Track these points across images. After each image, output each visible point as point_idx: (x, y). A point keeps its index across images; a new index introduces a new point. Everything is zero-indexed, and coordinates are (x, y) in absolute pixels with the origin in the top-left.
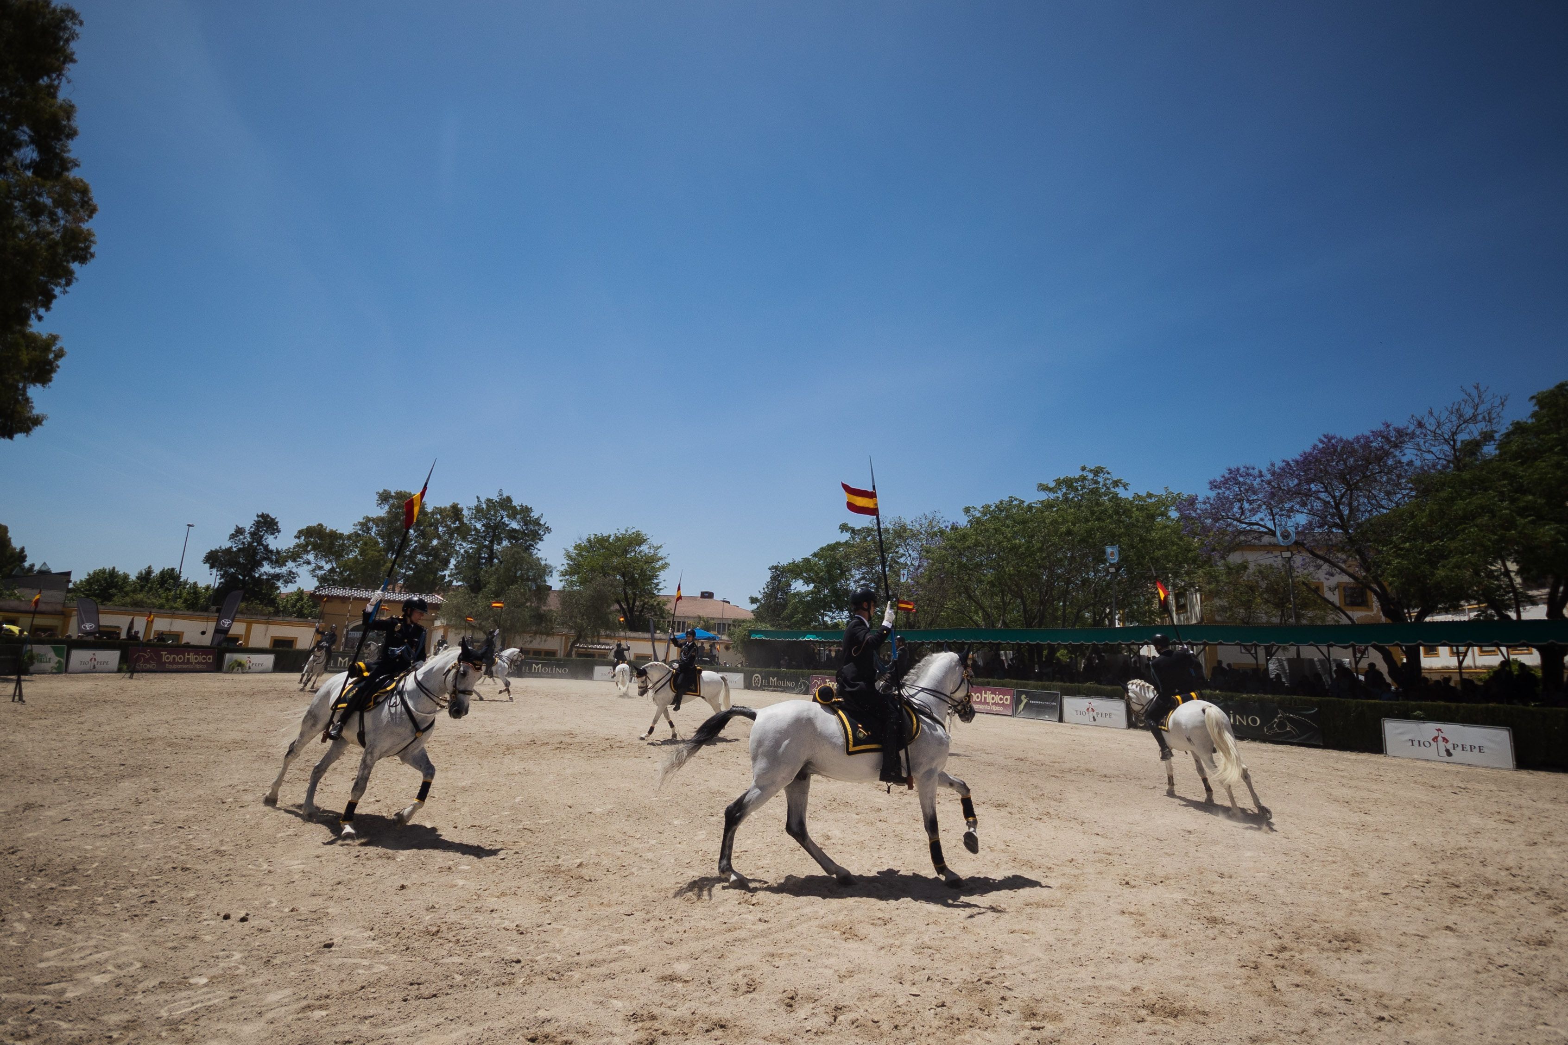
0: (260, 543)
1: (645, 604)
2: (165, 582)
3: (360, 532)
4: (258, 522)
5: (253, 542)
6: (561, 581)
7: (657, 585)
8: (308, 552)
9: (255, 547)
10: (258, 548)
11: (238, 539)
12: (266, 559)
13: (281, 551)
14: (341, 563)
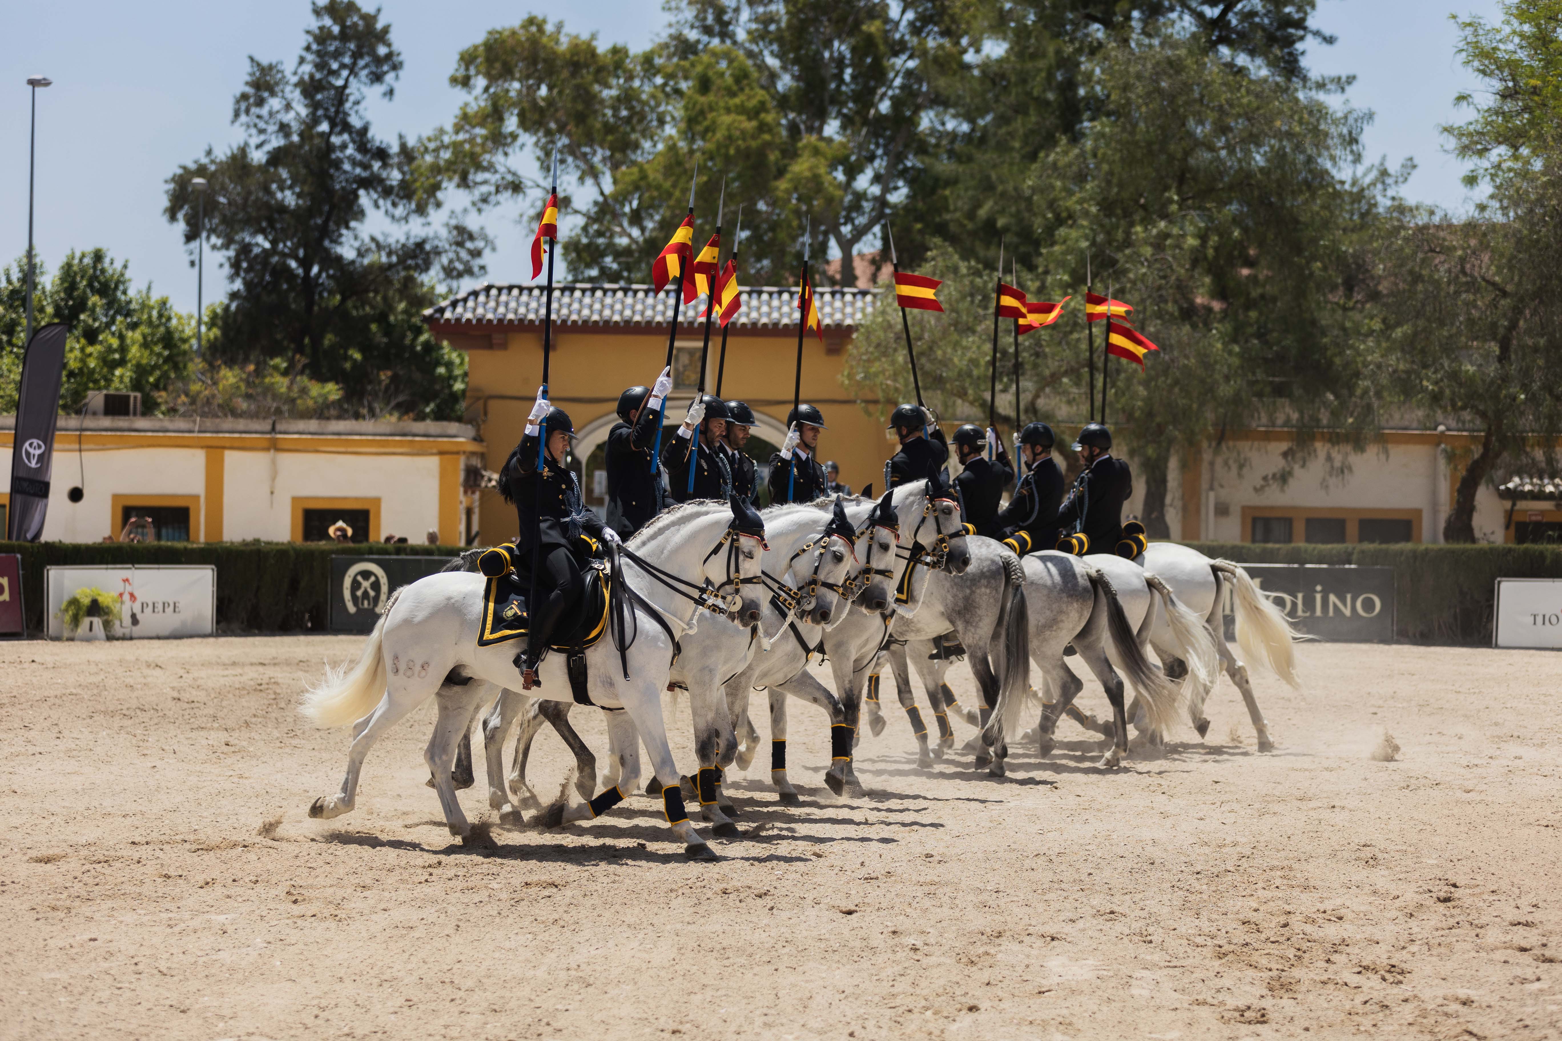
0: (341, 123)
3: (693, 35)
4: (322, 37)
5: (316, 121)
9: (325, 136)
10: (335, 140)
11: (264, 111)
12: (368, 183)
13: (411, 142)
14: (628, 173)
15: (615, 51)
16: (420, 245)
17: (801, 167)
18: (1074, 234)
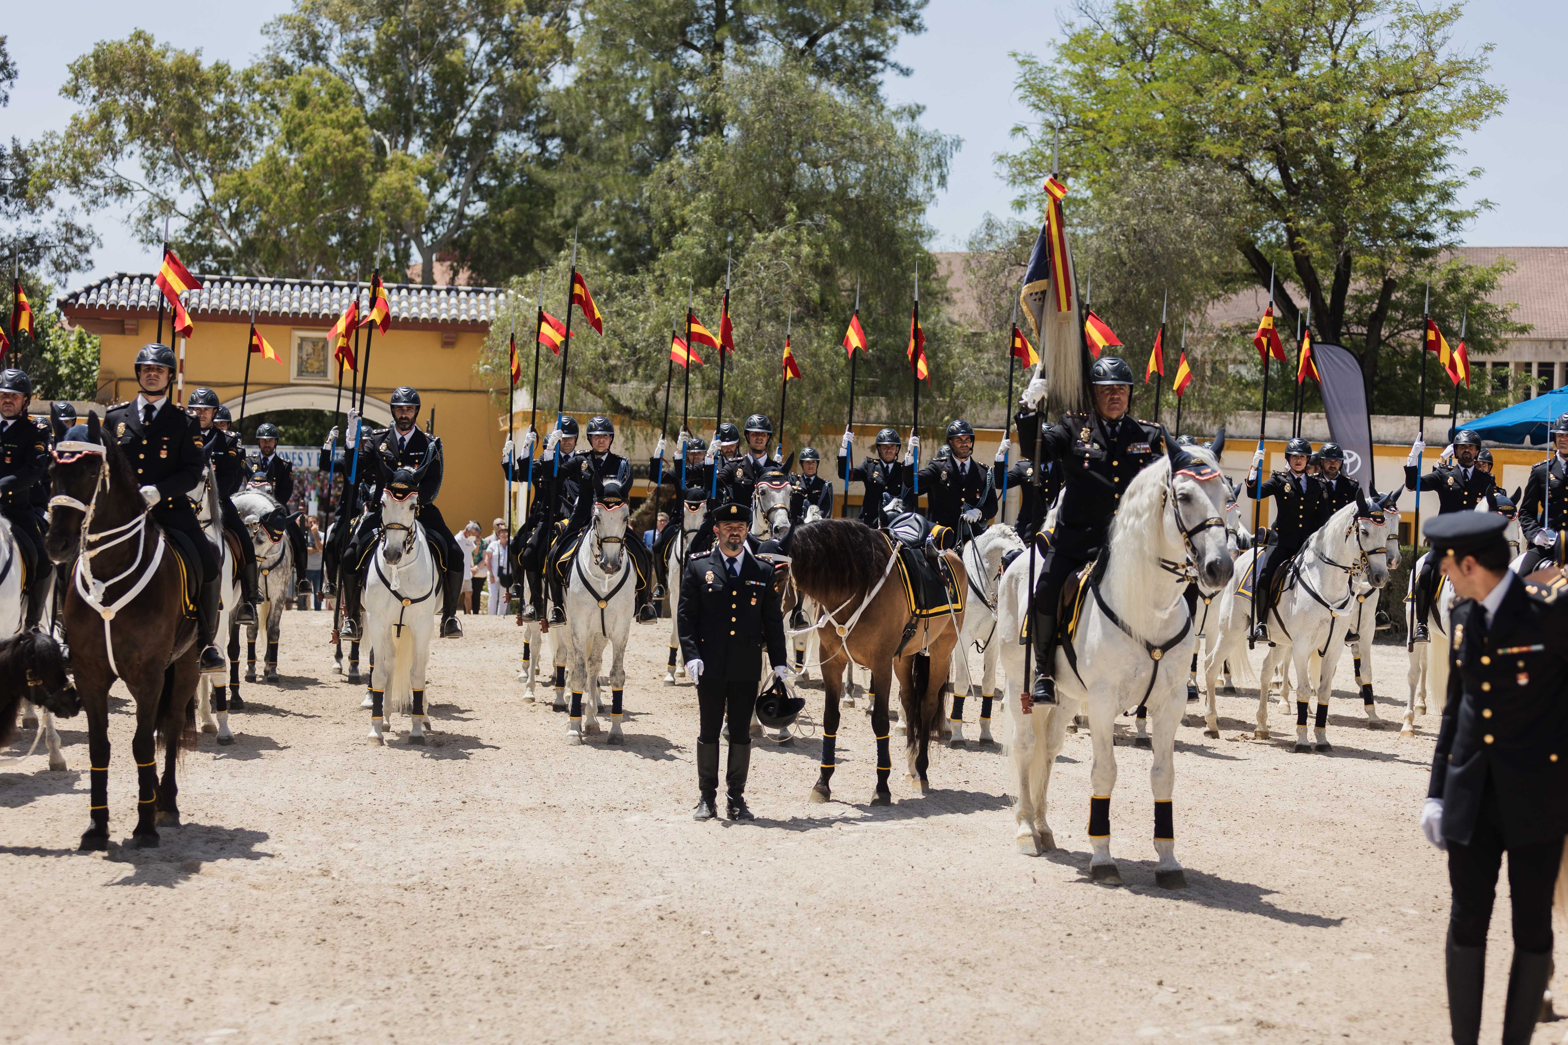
1: (1390, 286)
3: (289, 58)
7: (1445, 196)
13: (24, 146)
14: (230, 181)
15: (217, 67)
16: (31, 240)
17: (391, 178)
18: (690, 241)
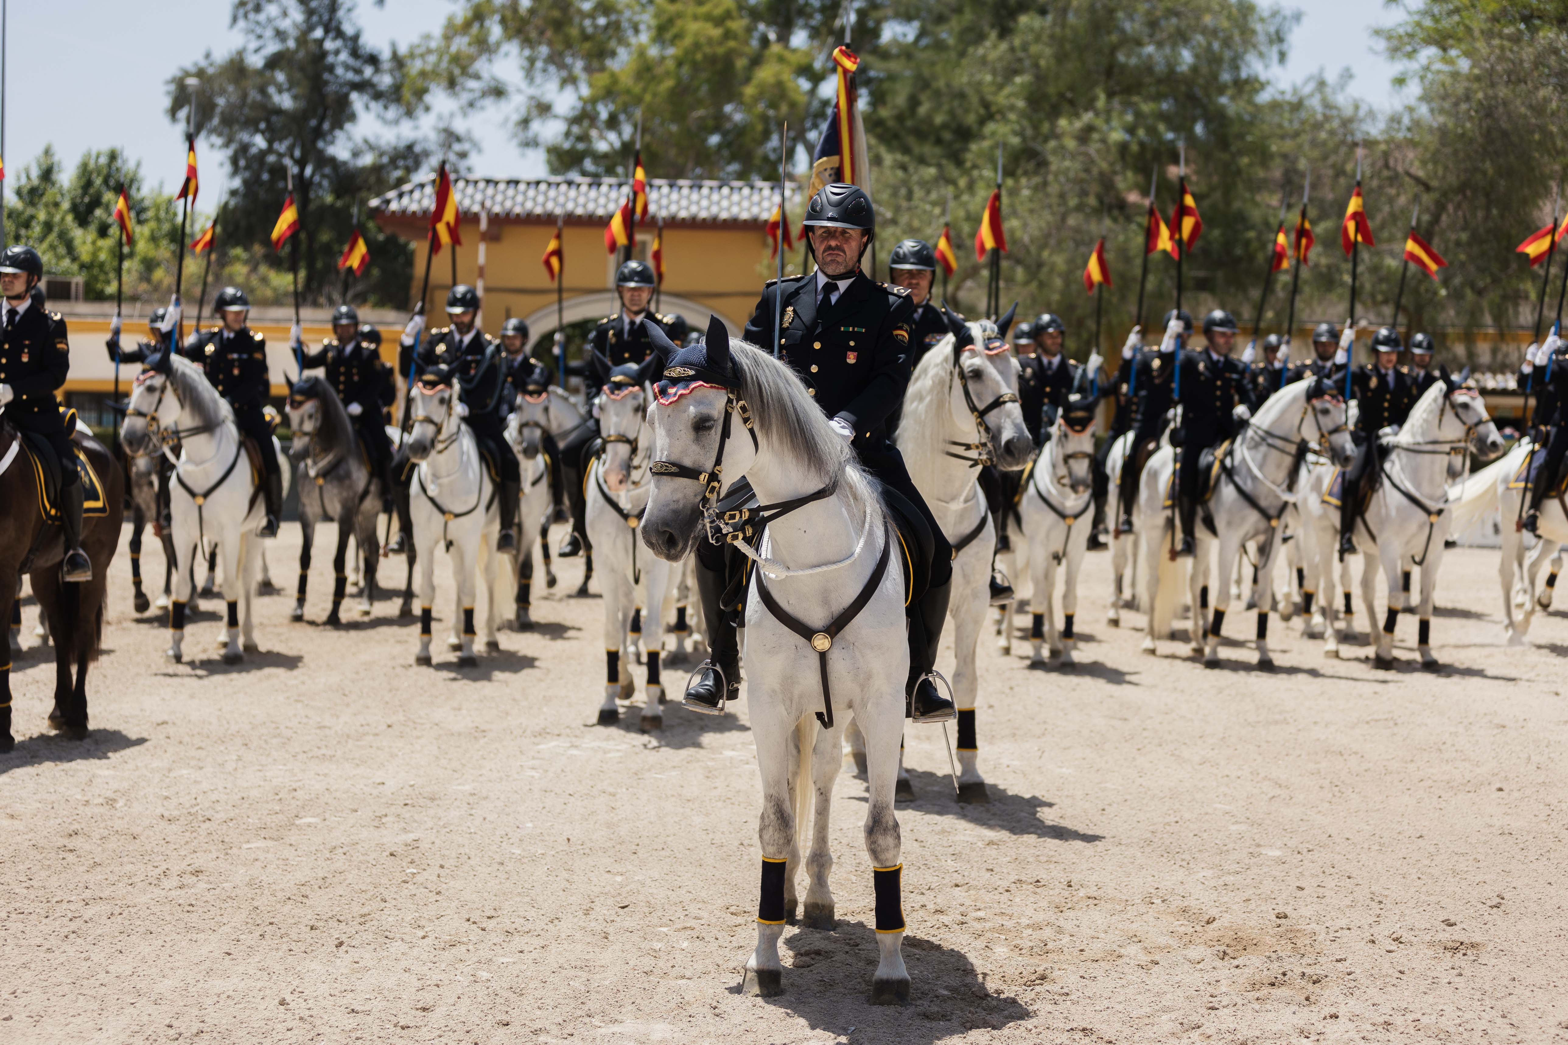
0: (334, 29)
2: (96, 202)
5: (311, 28)
6: (1400, 81)
8: (483, 46)
9: (320, 42)
10: (329, 45)
11: (262, 17)
12: (361, 86)
13: (403, 50)
14: (602, 79)
16: (410, 147)
17: (766, 74)
18: (1003, 128)
